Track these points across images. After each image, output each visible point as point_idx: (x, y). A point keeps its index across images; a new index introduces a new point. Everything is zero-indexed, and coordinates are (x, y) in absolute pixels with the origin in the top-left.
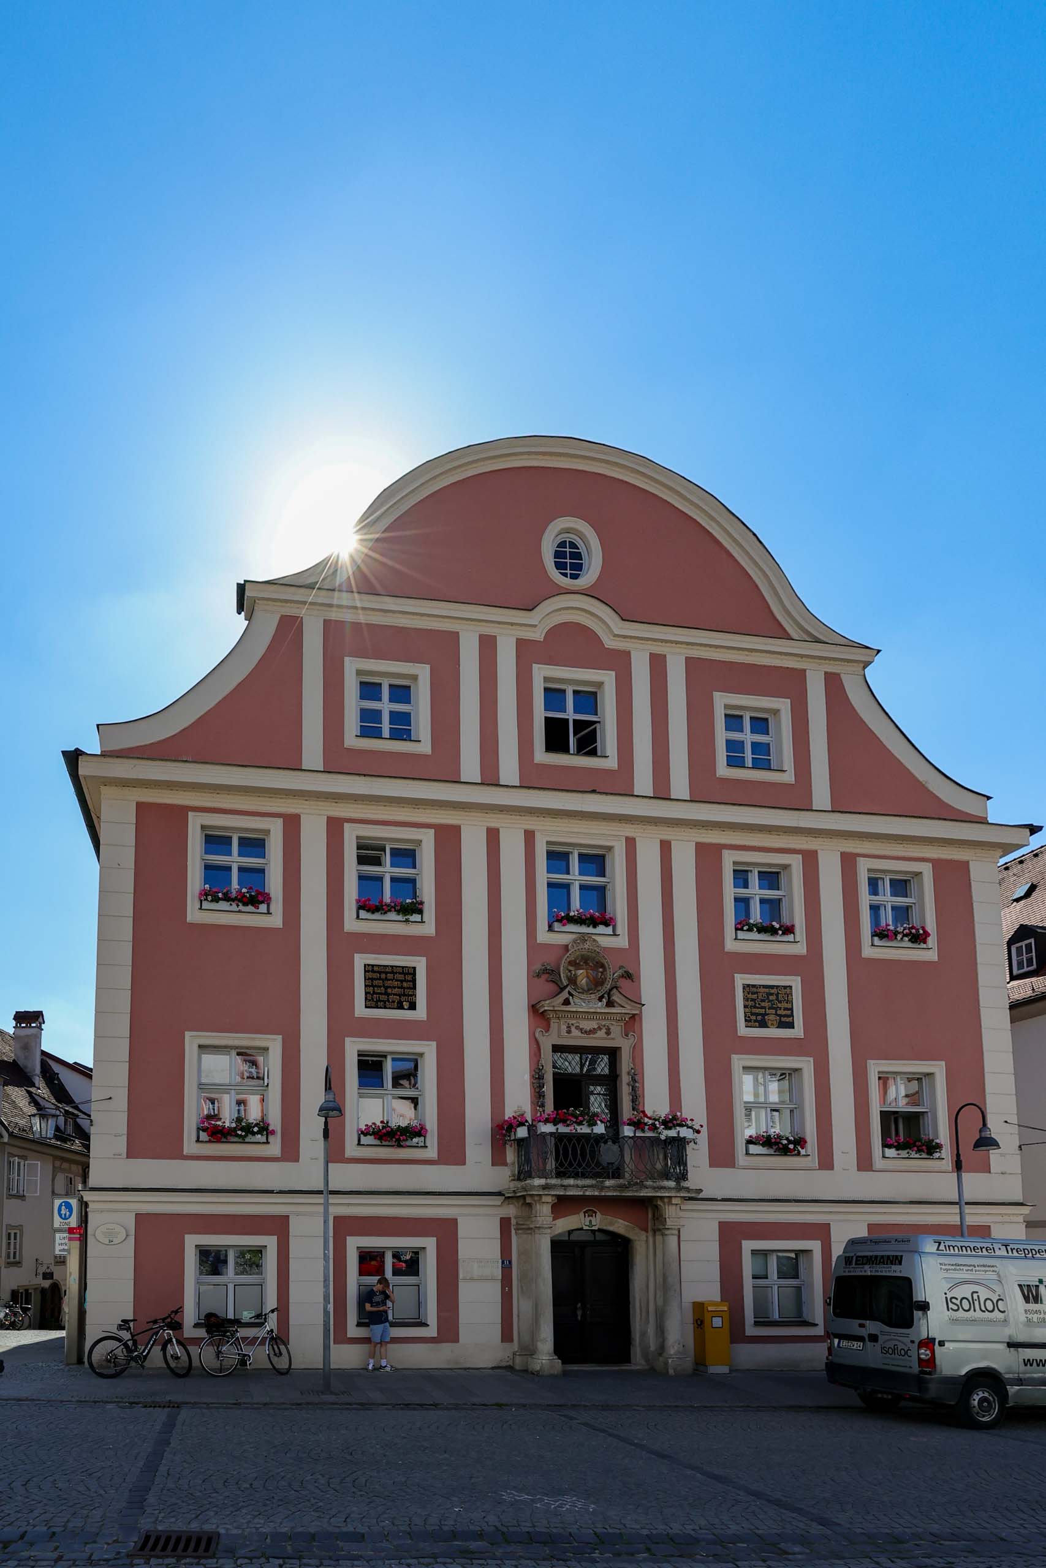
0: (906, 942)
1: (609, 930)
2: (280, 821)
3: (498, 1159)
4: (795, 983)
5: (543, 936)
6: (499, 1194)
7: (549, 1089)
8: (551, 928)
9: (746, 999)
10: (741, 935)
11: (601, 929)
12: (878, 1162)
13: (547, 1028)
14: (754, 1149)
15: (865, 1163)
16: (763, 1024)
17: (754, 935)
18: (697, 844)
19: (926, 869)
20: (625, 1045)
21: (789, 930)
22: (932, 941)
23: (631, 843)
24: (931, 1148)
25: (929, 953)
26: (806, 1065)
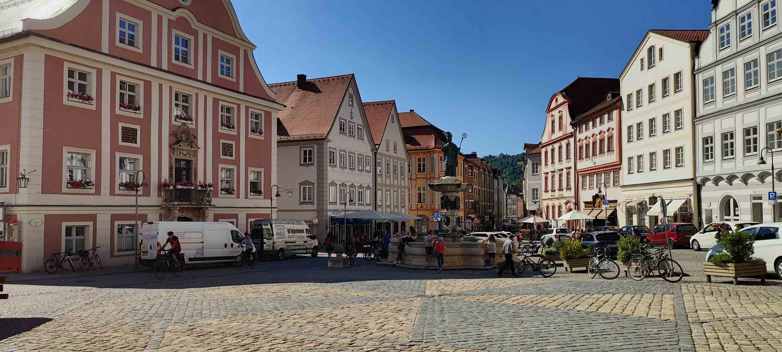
0: (258, 134)
1: (190, 122)
2: (96, 70)
3: (160, 195)
4: (233, 143)
5: (174, 123)
6: (160, 206)
7: (174, 173)
8: (175, 120)
9: (222, 147)
10: (222, 127)
11: (189, 122)
12: (249, 197)
13: (174, 153)
14: (223, 192)
15: (246, 197)
16: (226, 155)
17: (226, 128)
18: (213, 98)
19: (263, 113)
20: (193, 159)
21: (233, 128)
22: (263, 134)
23: (197, 94)
24: (260, 193)
25: (262, 138)
26: (235, 167)
